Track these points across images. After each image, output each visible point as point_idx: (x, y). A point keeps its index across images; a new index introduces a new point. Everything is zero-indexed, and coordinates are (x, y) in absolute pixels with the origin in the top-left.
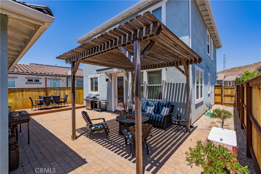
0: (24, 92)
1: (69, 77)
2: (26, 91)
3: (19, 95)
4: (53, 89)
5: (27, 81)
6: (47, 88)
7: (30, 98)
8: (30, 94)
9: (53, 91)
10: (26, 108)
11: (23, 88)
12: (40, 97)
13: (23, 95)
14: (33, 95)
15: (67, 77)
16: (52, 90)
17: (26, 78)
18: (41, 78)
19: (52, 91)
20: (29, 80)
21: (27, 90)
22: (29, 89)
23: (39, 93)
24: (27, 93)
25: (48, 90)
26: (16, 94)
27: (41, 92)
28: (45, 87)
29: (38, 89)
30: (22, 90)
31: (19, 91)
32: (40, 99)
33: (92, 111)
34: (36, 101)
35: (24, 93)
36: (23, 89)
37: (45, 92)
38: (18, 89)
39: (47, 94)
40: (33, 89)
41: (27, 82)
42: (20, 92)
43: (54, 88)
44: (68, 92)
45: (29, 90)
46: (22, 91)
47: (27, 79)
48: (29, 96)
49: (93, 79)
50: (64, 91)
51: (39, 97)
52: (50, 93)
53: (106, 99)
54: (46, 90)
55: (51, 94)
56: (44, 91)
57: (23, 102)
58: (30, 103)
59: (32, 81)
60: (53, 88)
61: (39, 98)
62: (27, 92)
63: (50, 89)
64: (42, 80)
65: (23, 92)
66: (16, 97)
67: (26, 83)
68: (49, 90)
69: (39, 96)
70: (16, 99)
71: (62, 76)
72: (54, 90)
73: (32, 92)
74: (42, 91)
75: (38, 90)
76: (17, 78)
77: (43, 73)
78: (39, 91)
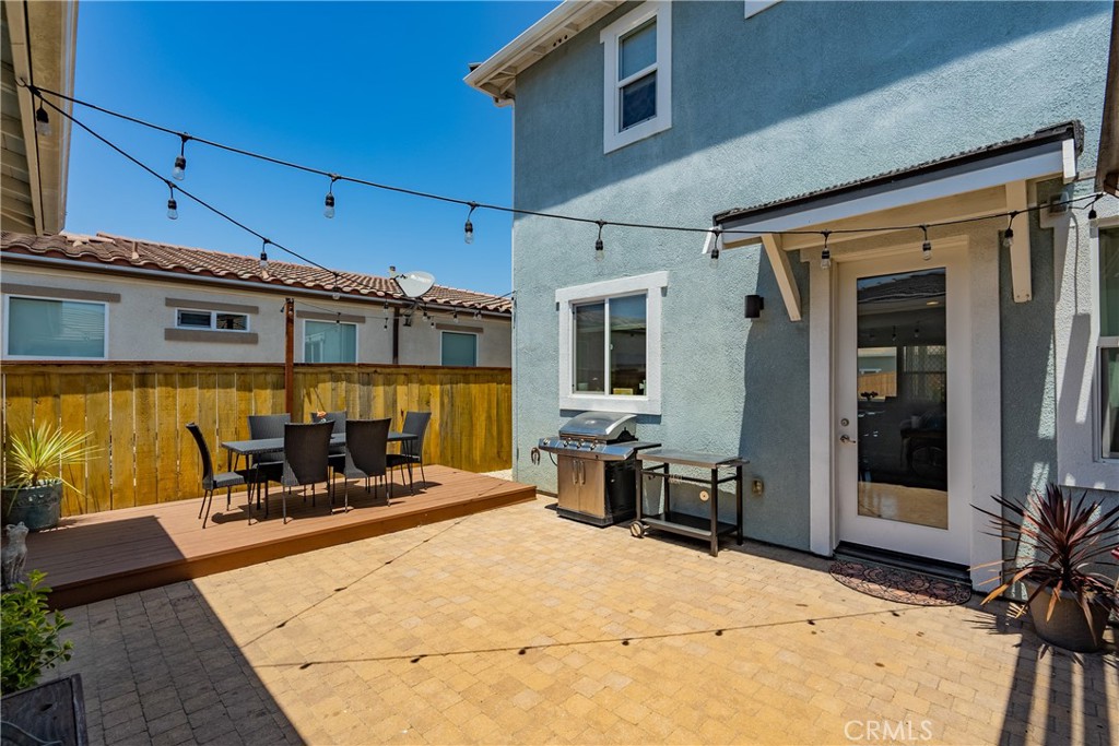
0: (153, 387)
1: (406, 306)
2: (168, 382)
3: (121, 407)
4: (328, 377)
5: (175, 324)
6: (296, 365)
7: (194, 430)
8: (189, 402)
9: (329, 385)
10: (168, 499)
11: (152, 363)
12: (257, 428)
13: (145, 410)
14: (213, 408)
15: (397, 308)
16: (324, 381)
17: (170, 302)
18: (255, 310)
19: (325, 388)
20: (185, 318)
21: (177, 378)
22: (186, 370)
23: (250, 399)
24: (174, 397)
25: (300, 377)
26: (101, 405)
27: (258, 391)
28: (282, 359)
29: (243, 370)
30: (144, 374)
31: (125, 378)
32: (254, 437)
33: (618, 534)
34: (231, 450)
35: (156, 394)
36: (149, 370)
37: (282, 394)
38: (114, 370)
39: (292, 405)
40: (214, 370)
41: (176, 327)
42: (129, 387)
43: (333, 369)
44: (409, 394)
45: (187, 374)
46: (144, 382)
47: (176, 310)
48: (185, 414)
49: (599, 305)
50: (390, 389)
51: (245, 423)
52: (314, 397)
53: (734, 454)
54: (288, 377)
55: (321, 402)
56: (276, 387)
57: (146, 454)
58: (192, 464)
59: (206, 320)
60: (326, 369)
61: (246, 431)
62: (174, 387)
63: (311, 370)
64: (266, 319)
65: (151, 390)
66: (101, 425)
67: (171, 335)
68: (308, 377)
69: (250, 417)
70: (102, 436)
71: (372, 301)
72: (336, 379)
73: (208, 393)
74: (266, 388)
75: (244, 375)
76: (114, 298)
77: (265, 276)
78: (246, 387)
